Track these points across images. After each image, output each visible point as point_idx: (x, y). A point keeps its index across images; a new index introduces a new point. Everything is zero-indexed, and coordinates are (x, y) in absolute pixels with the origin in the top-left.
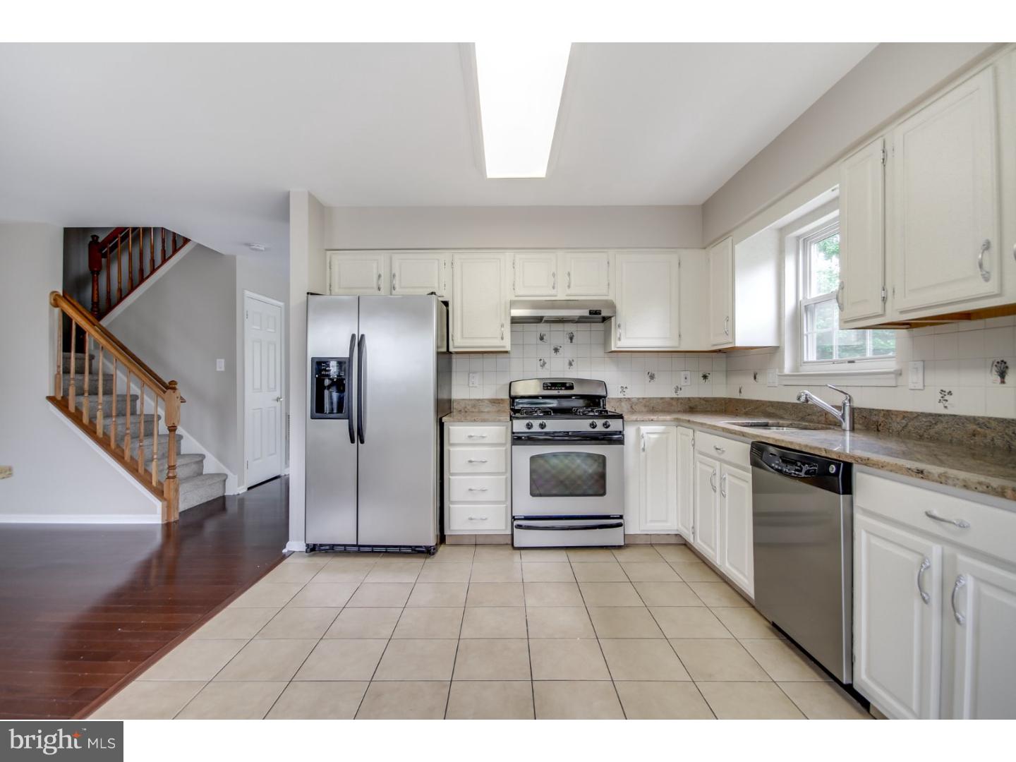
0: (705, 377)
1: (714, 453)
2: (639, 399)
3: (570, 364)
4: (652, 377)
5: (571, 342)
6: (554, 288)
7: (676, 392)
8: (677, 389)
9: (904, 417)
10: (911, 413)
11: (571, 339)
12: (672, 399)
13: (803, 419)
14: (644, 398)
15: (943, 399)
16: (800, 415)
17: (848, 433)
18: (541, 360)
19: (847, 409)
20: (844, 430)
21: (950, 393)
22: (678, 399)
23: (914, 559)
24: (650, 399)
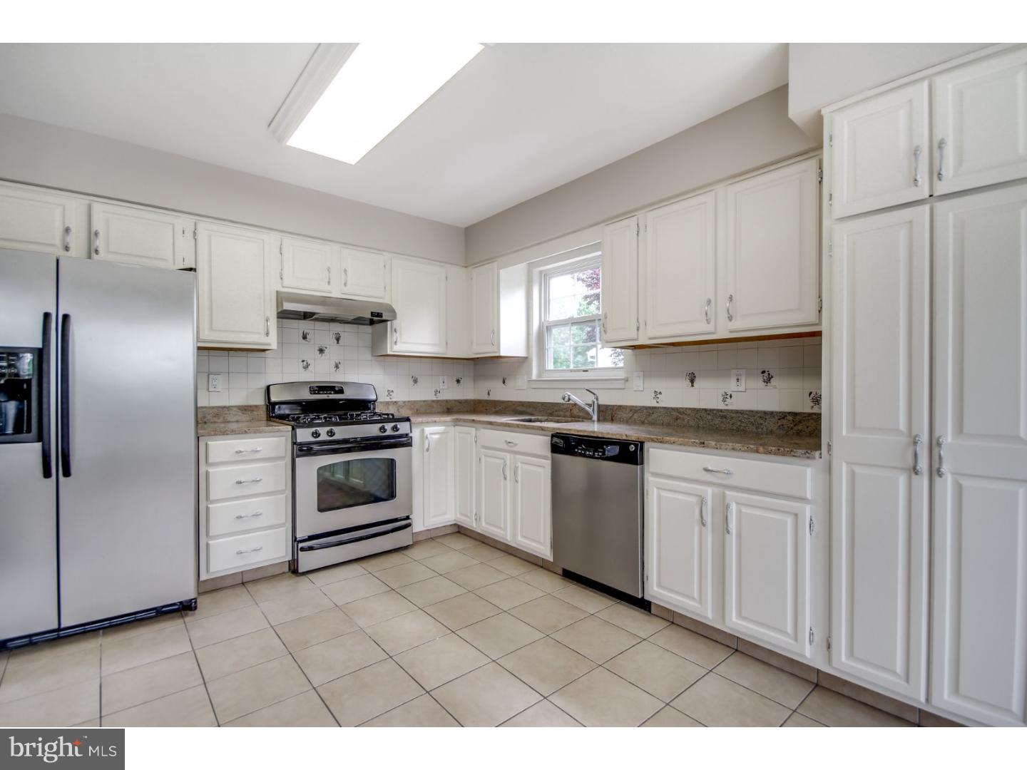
0: (458, 381)
1: (506, 447)
2: (405, 402)
3: (337, 367)
4: (415, 381)
5: (338, 343)
6: (329, 283)
7: (436, 395)
8: (437, 392)
9: (631, 410)
10: (636, 407)
11: (338, 340)
12: (433, 401)
13: (551, 414)
14: (409, 401)
15: (656, 397)
16: (549, 411)
17: (596, 423)
18: (303, 361)
19: (596, 405)
20: (594, 421)
21: (660, 393)
22: (438, 401)
23: (693, 500)
24: (415, 402)
